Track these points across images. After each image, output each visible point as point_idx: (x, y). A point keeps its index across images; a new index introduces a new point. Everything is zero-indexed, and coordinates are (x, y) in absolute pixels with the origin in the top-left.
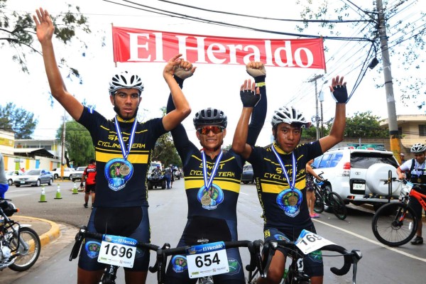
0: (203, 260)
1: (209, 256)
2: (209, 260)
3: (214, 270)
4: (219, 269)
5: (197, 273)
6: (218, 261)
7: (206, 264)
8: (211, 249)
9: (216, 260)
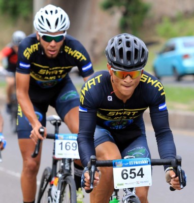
0: (128, 173)
1: (134, 169)
2: (135, 173)
3: (138, 183)
4: (142, 182)
5: (122, 184)
6: (142, 175)
7: (131, 177)
8: (137, 163)
9: (140, 173)
